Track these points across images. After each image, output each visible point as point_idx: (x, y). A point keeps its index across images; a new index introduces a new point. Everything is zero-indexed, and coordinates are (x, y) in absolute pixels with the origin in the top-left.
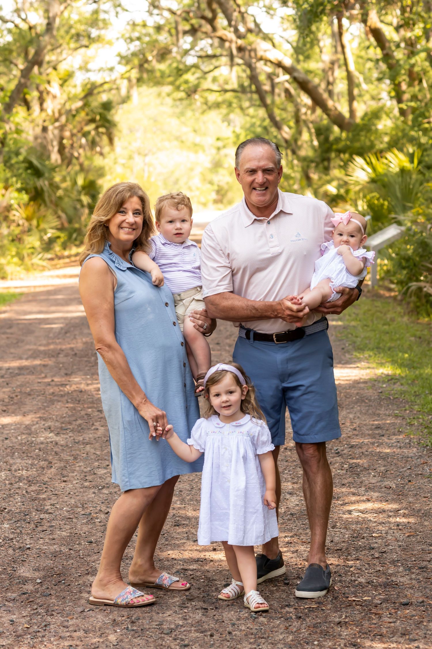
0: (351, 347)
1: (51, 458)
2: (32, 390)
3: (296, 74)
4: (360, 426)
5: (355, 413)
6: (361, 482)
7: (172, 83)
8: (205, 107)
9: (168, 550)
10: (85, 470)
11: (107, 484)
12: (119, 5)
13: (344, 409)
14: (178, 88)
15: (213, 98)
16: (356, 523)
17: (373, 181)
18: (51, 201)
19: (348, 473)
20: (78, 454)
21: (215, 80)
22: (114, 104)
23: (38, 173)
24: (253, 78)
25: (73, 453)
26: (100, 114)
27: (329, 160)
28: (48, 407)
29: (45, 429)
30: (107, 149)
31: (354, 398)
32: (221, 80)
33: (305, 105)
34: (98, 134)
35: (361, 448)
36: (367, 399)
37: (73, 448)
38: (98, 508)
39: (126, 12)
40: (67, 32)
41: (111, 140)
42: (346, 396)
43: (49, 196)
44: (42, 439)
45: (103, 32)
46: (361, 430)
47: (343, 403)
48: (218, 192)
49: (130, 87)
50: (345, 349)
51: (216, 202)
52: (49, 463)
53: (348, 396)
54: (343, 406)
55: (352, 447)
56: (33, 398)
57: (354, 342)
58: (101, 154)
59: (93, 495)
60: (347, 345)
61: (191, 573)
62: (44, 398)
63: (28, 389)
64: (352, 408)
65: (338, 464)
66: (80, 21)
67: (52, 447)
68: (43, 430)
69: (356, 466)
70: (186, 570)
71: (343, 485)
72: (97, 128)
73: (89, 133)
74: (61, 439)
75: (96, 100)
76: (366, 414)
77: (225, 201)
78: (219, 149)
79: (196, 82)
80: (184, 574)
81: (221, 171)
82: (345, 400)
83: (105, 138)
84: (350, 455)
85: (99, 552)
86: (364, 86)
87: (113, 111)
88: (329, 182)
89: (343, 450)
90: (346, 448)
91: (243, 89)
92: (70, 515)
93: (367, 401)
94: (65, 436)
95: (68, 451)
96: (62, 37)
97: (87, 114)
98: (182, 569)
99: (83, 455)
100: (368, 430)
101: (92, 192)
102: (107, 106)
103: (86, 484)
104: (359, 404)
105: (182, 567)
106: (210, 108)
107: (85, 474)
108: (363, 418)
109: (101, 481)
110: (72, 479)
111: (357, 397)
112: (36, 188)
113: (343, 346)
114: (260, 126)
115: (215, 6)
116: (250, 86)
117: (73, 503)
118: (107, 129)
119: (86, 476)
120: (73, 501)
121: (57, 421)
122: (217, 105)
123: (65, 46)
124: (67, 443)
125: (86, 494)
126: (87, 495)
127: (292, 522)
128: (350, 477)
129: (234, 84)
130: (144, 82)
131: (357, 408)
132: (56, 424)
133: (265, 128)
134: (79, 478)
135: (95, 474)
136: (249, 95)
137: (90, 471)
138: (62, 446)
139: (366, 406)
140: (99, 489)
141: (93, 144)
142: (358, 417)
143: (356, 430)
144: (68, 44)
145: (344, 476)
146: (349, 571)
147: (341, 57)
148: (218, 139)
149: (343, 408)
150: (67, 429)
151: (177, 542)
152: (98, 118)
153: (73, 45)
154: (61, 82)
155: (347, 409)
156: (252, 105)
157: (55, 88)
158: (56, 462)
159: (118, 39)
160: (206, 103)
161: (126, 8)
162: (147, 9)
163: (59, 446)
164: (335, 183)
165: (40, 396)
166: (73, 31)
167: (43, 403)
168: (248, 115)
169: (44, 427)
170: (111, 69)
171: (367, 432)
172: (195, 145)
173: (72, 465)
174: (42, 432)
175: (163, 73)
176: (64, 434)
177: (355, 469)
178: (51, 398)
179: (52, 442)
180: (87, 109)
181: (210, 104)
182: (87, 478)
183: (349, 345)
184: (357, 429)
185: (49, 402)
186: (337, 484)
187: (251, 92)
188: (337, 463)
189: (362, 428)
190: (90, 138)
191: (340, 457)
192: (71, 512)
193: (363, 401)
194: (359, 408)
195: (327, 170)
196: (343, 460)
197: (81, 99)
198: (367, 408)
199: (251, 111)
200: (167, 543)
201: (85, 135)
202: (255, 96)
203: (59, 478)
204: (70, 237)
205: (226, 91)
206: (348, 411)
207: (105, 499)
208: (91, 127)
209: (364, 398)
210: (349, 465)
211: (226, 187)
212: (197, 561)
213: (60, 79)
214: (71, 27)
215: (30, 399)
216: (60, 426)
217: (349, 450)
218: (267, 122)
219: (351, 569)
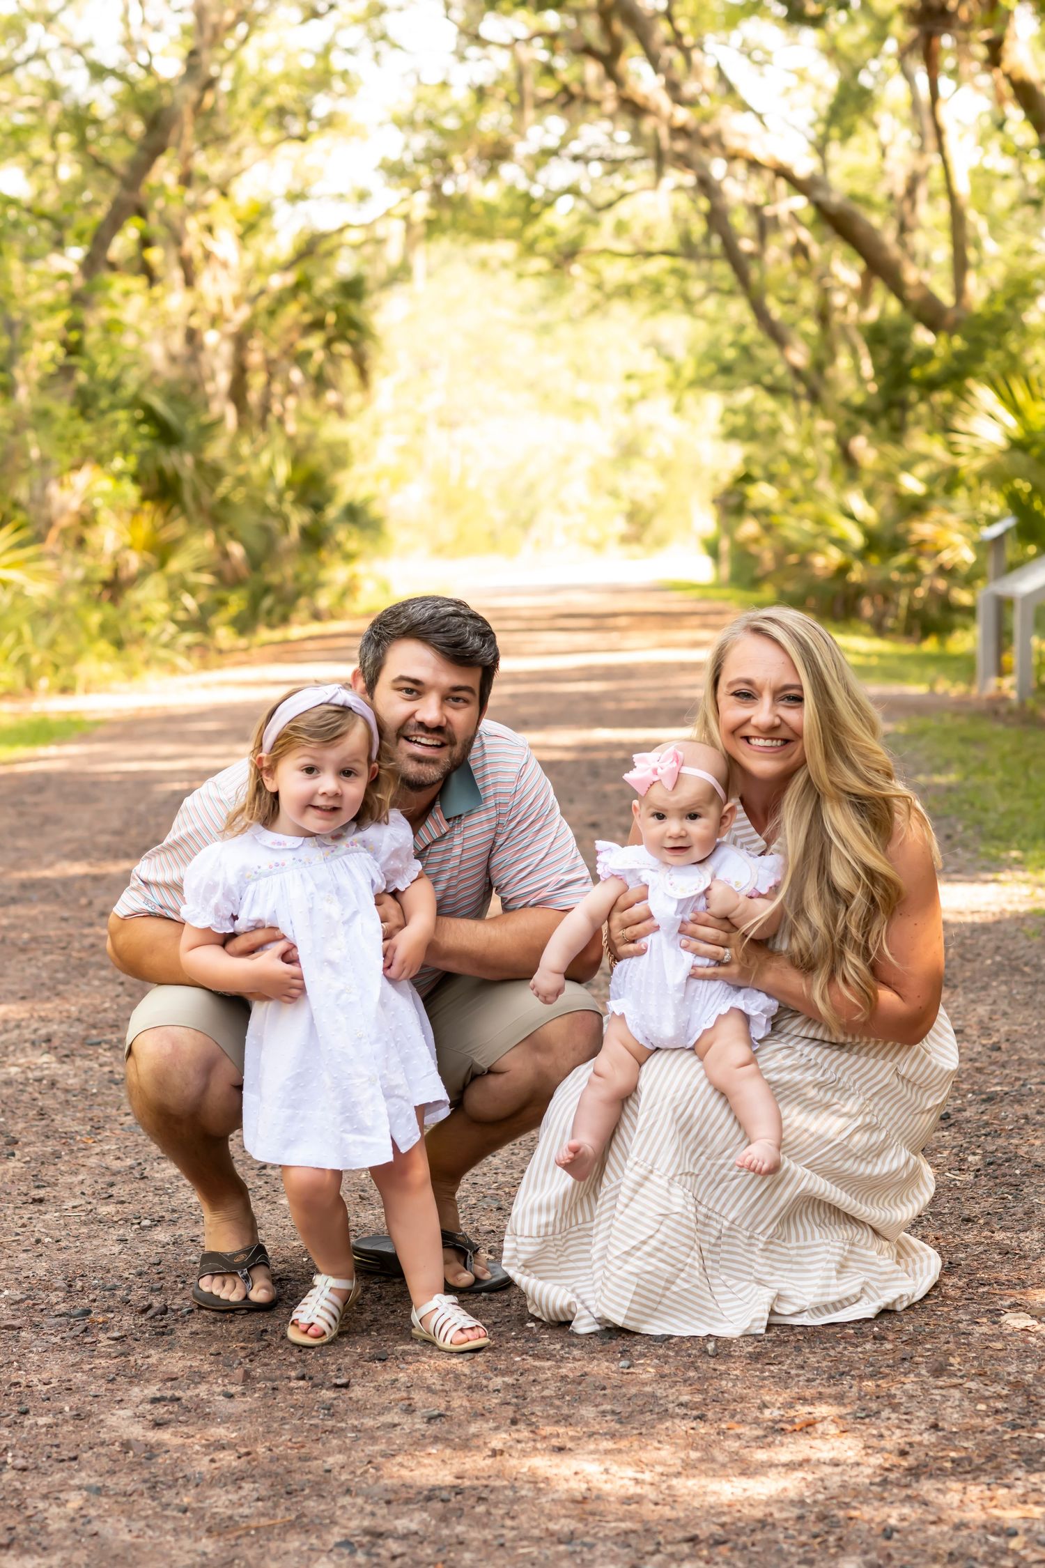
0: (970, 833)
1: (21, 1126)
2: (34, 939)
3: (820, 195)
4: (1012, 1039)
5: (994, 1002)
6: (1029, 1213)
7: (516, 235)
8: (597, 296)
9: (329, 1454)
10: (117, 1165)
11: (174, 1211)
12: (384, 37)
13: (960, 990)
14: (530, 249)
15: (617, 272)
16: (1019, 1357)
17: (1017, 446)
18: (200, 508)
19: (983, 1181)
20: (108, 1118)
21: (621, 228)
22: (370, 284)
23: (167, 435)
24: (717, 219)
25: (97, 1112)
26: (337, 309)
27: (904, 406)
28: (67, 983)
29: (33, 1043)
30: (353, 401)
31: (989, 962)
32: (636, 230)
33: (844, 287)
34: (333, 358)
35: (1019, 1102)
36: (1026, 964)
37: (99, 1100)
38: (120, 1293)
39: (398, 51)
40: (254, 104)
41: (363, 374)
42: (962, 957)
43: (196, 497)
44: (13, 1070)
45: (343, 106)
46: (1016, 1051)
47: (954, 975)
48: (632, 516)
49: (410, 243)
50: (956, 838)
51: (625, 540)
52: (8, 1144)
53: (969, 956)
54: (955, 981)
55: (990, 1099)
56: (30, 960)
57: (980, 823)
58: (340, 411)
59: (116, 1249)
60: (960, 828)
61: (395, 1546)
62: (62, 958)
63: (26, 936)
64: (984, 988)
65: (946, 1153)
66: (287, 77)
67: (37, 1095)
68: (27, 1045)
69: (1008, 1160)
70: (380, 1535)
71: (968, 1220)
72: (328, 344)
73: (308, 354)
74: (72, 1073)
75: (326, 272)
76: (1026, 1004)
77: (648, 537)
78: (630, 403)
79: (575, 233)
80: (369, 1554)
81: (637, 465)
82: (962, 966)
83: (349, 369)
84: (987, 1124)
85: (75, 1458)
86: (990, 246)
87: (368, 303)
88: (907, 467)
89: (960, 1110)
90: (970, 1103)
91: (688, 249)
92: (14, 1317)
93: (1027, 969)
94: (87, 1063)
95: (81, 1106)
96: (242, 116)
97: (305, 309)
98: (367, 1532)
99: (123, 1119)
100: (1037, 1050)
101: (314, 497)
102: (353, 289)
103: (105, 1210)
104: (1003, 978)
105: (366, 1523)
106: (609, 297)
107: (112, 1179)
108: (1020, 1019)
109: (156, 1199)
110: (66, 1194)
111: (998, 958)
112: (161, 473)
113: (949, 832)
114: (733, 344)
115: (618, 27)
116: (707, 239)
117: (41, 1273)
118: (354, 344)
119: (112, 1185)
120: (41, 1268)
121: (79, 1020)
122: (627, 291)
123: (246, 135)
124: (86, 1081)
125: (95, 1242)
126: (97, 1247)
127: (789, 1349)
128: (989, 1195)
129: (666, 237)
130: (443, 231)
131: (998, 988)
132: (73, 1030)
133: (746, 351)
134: (88, 1191)
135: (143, 1178)
136: (705, 265)
137: (132, 1168)
138: (67, 1091)
139: (1027, 983)
140: (143, 1228)
141: (320, 383)
142: (1005, 1014)
143: (999, 1049)
144: (257, 131)
145: (969, 1193)
146: (1006, 1552)
147: (934, 159)
148: (629, 377)
149: (955, 987)
150: (99, 1044)
151: (369, 1422)
152: (331, 318)
153: (269, 135)
154: (240, 229)
155: (967, 990)
156: (713, 290)
157: (225, 244)
158: (33, 1139)
159: (381, 124)
160: (599, 286)
161: (398, 42)
162: (453, 47)
163: (59, 1093)
164: (923, 470)
165: (51, 953)
166: (270, 102)
167: (56, 971)
168: (703, 317)
169: (33, 1037)
170: (363, 196)
171: (1035, 1055)
172: (577, 404)
173: (80, 1149)
174: (23, 1050)
175: (490, 210)
176: (85, 1057)
177: (1004, 1169)
178: (81, 959)
179: (39, 1080)
180: (304, 298)
181: (609, 286)
182: (114, 1191)
183: (966, 828)
184: (1004, 1046)
185: (74, 968)
186: (948, 1219)
187: (711, 258)
188: (945, 1148)
189: (1019, 1045)
190: (312, 368)
191: (953, 1130)
192: (23, 1306)
193: (1016, 970)
194: (1004, 988)
195: (897, 433)
196: (961, 1140)
197: (288, 267)
198: (1030, 988)
199: (710, 305)
200: (330, 1423)
201: (302, 359)
202: (723, 269)
203: (24, 1189)
204: (254, 603)
205: (649, 255)
206: (972, 996)
207: (152, 1260)
208: (314, 342)
209: (1020, 962)
210: (984, 1156)
211: (649, 504)
212: (429, 1499)
213: (239, 221)
214: (264, 91)
215: (19, 962)
216: (82, 1033)
217: (983, 1108)
218: (753, 333)
219: (1014, 1544)
